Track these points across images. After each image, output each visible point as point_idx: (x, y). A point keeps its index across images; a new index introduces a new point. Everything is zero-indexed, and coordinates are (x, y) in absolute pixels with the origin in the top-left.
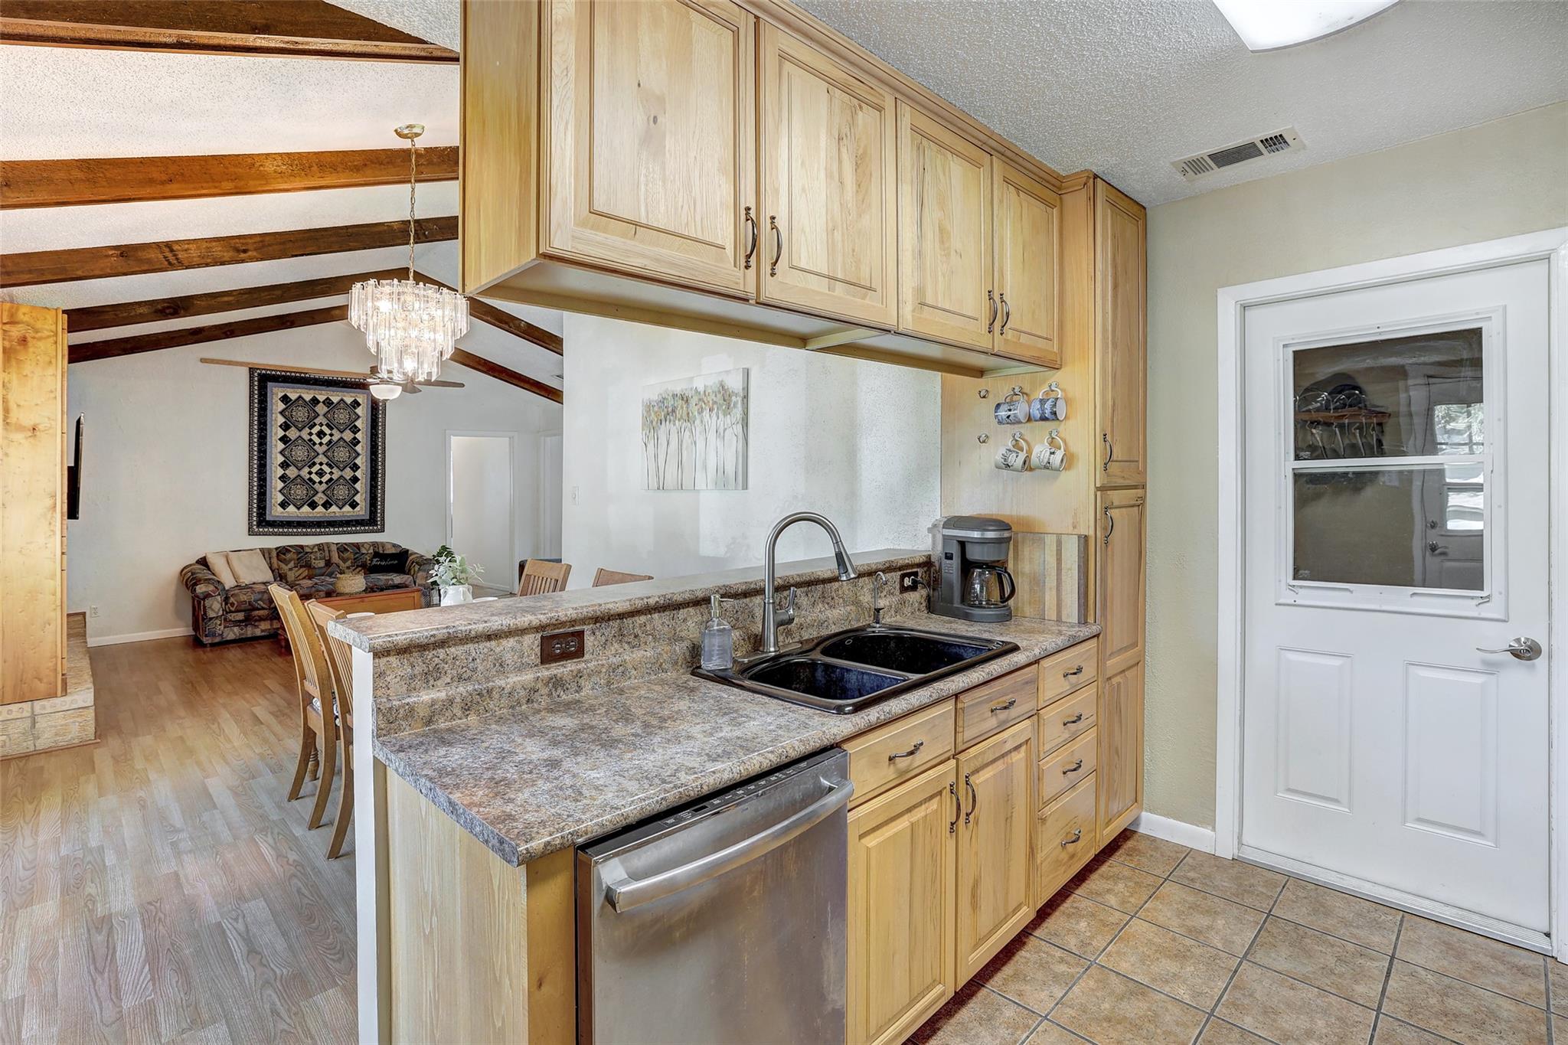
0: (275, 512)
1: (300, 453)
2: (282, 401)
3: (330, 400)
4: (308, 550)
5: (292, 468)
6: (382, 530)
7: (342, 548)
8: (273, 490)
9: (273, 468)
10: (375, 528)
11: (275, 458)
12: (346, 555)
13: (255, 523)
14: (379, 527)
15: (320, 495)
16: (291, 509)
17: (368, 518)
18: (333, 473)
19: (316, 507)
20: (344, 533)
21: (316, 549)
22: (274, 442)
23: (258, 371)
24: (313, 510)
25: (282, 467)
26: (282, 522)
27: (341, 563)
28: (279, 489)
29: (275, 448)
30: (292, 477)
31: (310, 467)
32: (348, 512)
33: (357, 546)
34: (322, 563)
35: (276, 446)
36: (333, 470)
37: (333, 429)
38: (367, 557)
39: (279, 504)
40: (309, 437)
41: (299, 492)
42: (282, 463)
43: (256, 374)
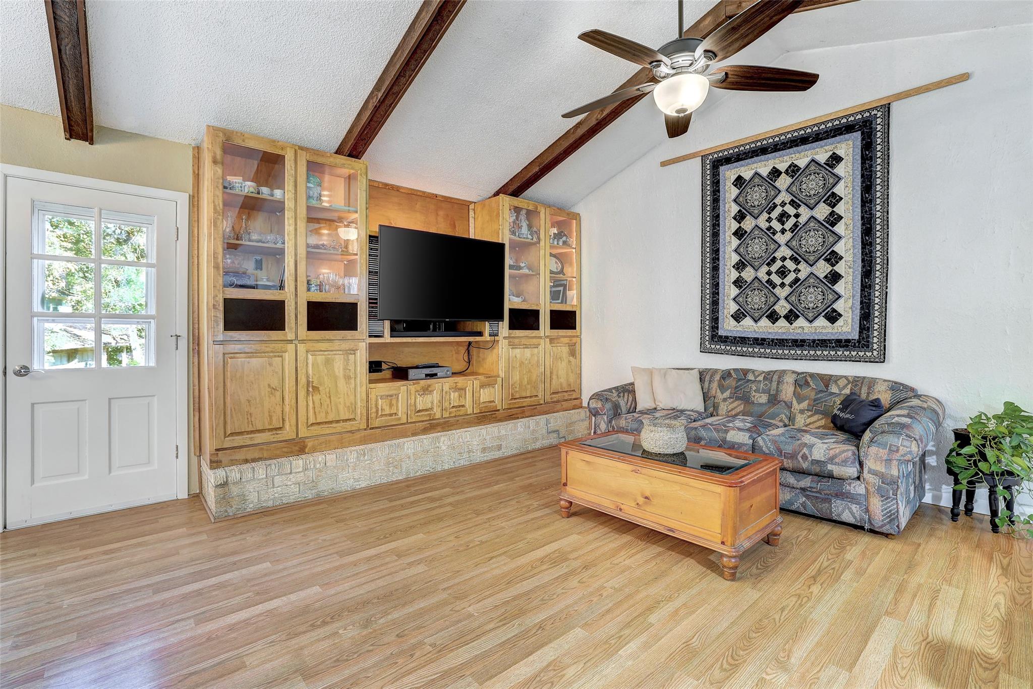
0: (728, 326)
1: (757, 248)
2: (735, 186)
3: (796, 166)
4: (751, 377)
5: (749, 269)
6: (882, 358)
7: (802, 381)
8: (726, 298)
9: (727, 271)
10: (869, 354)
11: (729, 256)
12: (806, 391)
13: (707, 338)
14: (875, 353)
15: (782, 302)
16: (747, 322)
17: (857, 337)
18: (799, 271)
19: (777, 319)
20: (815, 359)
21: (761, 378)
22: (728, 238)
23: (711, 157)
24: (774, 323)
25: (737, 269)
26: (735, 338)
27: (795, 402)
28: (733, 296)
29: (729, 245)
30: (749, 280)
31: (768, 264)
32: (823, 327)
33: (827, 380)
34: (764, 399)
35: (730, 242)
36: (799, 267)
37: (799, 206)
38: (837, 399)
39: (732, 316)
40: (767, 224)
41: (757, 299)
42: (737, 264)
43: (708, 162)
